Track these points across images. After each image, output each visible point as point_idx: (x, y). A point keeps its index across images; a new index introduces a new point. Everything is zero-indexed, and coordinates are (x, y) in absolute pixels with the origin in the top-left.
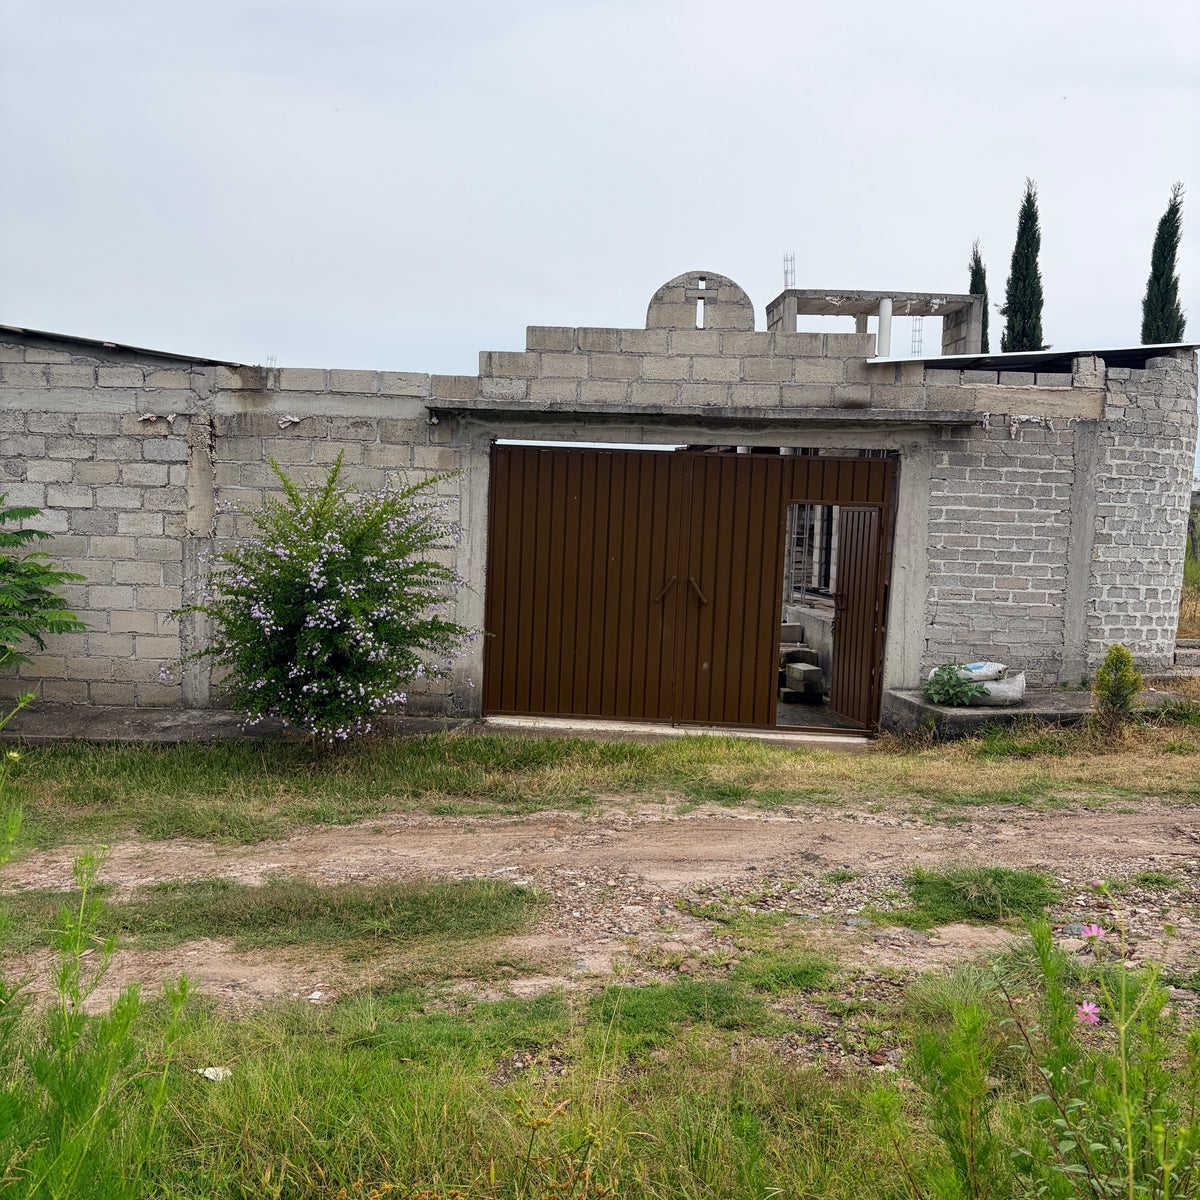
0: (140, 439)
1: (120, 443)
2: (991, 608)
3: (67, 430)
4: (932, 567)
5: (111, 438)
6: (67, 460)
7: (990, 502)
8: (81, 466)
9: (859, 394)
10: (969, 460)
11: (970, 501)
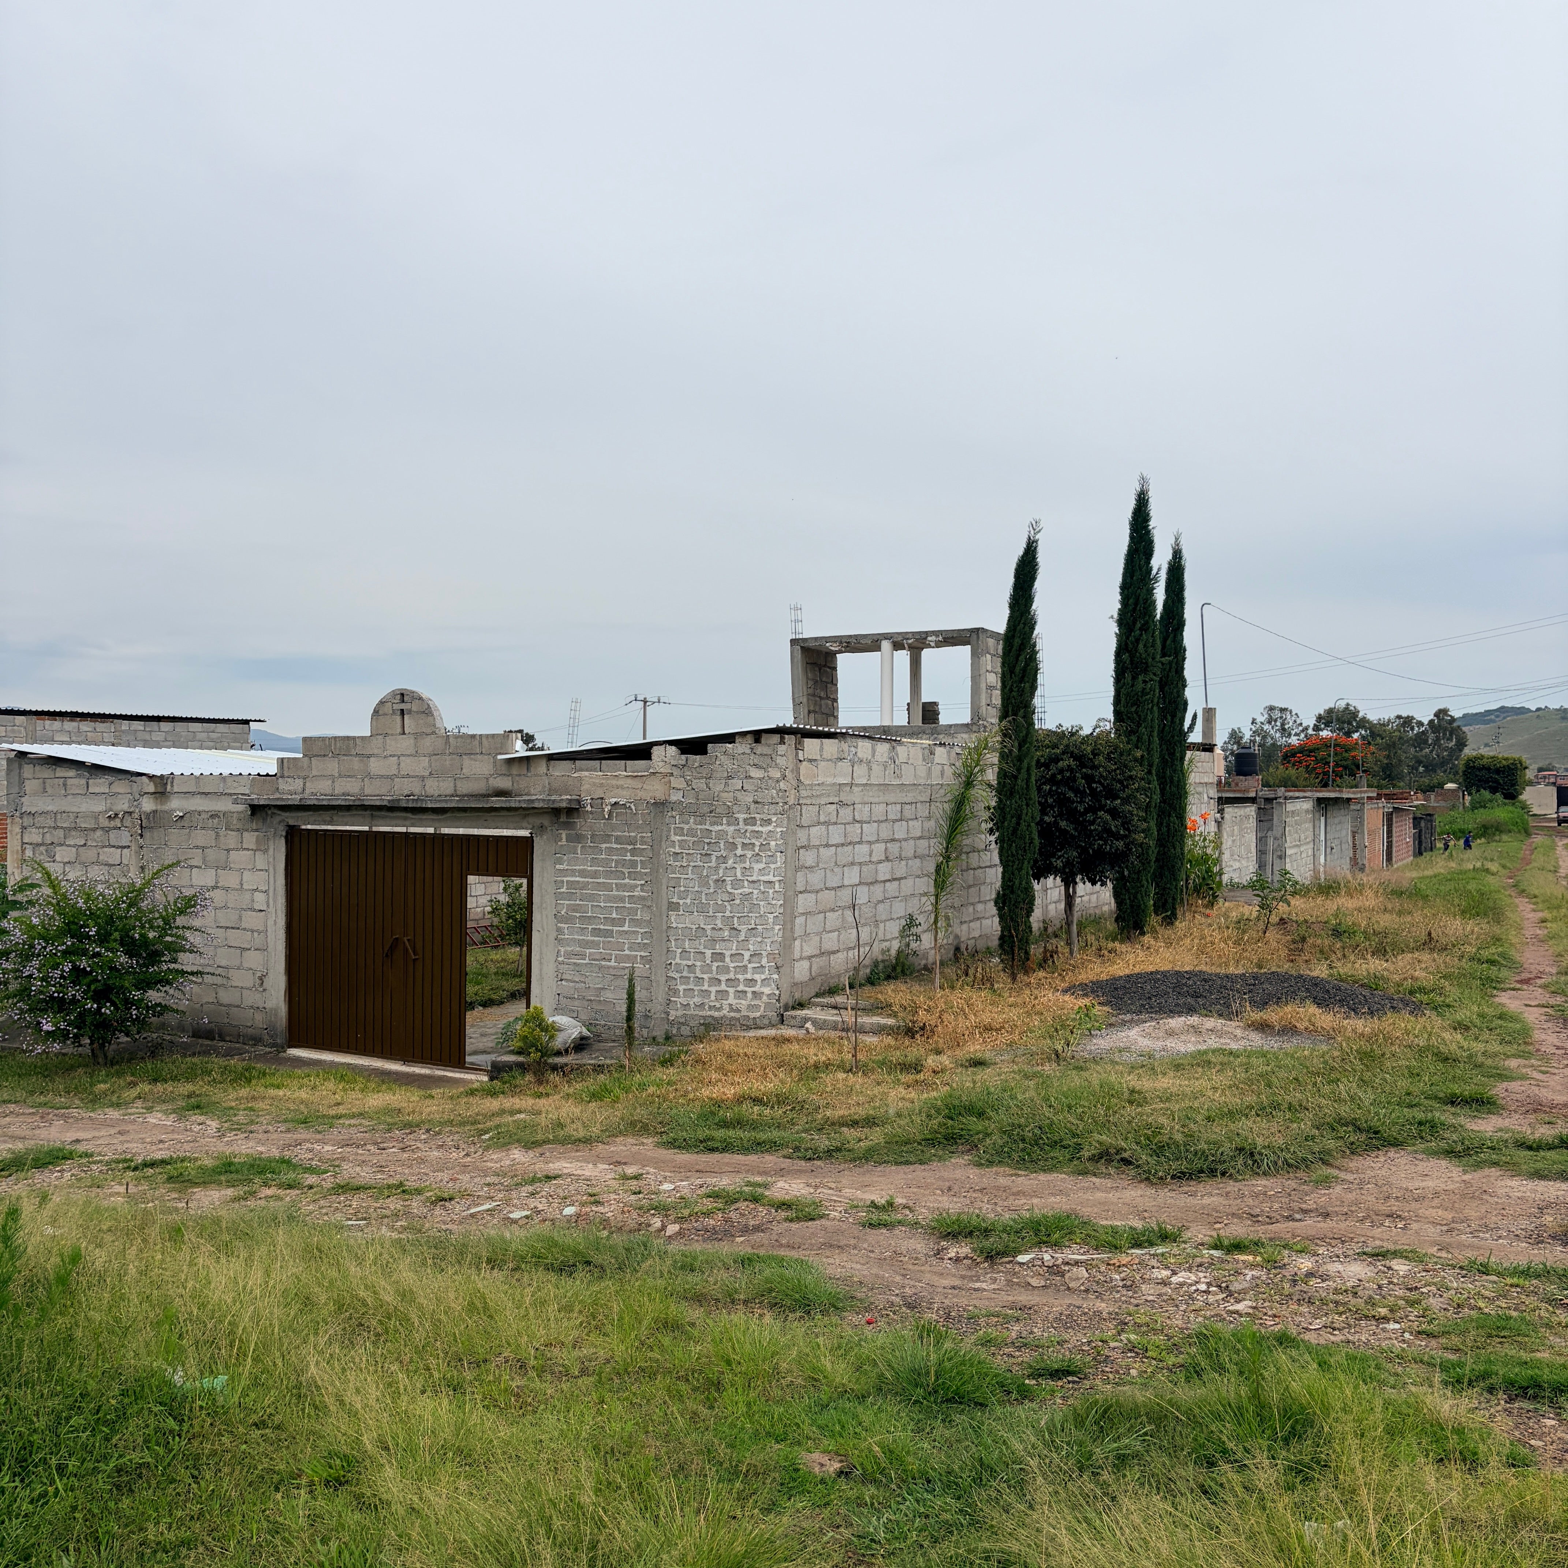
0: (107, 830)
1: (99, 833)
2: (601, 967)
3: (73, 825)
4: (559, 930)
5: (94, 830)
6: (74, 846)
7: (595, 875)
8: (81, 849)
9: (503, 783)
10: (578, 838)
11: (582, 873)
